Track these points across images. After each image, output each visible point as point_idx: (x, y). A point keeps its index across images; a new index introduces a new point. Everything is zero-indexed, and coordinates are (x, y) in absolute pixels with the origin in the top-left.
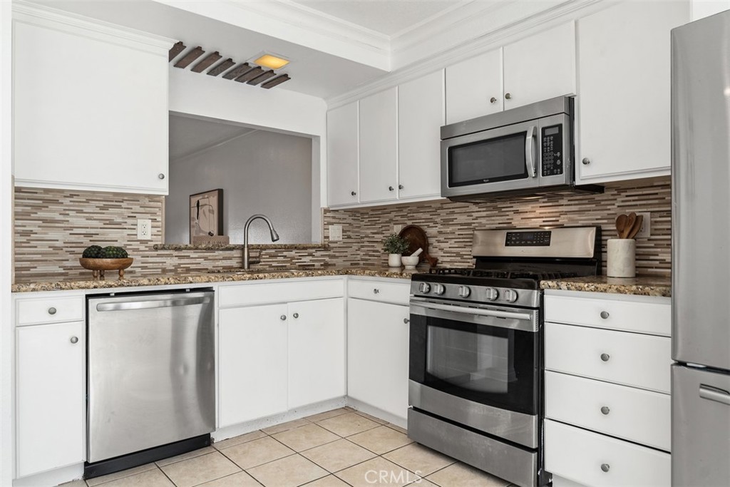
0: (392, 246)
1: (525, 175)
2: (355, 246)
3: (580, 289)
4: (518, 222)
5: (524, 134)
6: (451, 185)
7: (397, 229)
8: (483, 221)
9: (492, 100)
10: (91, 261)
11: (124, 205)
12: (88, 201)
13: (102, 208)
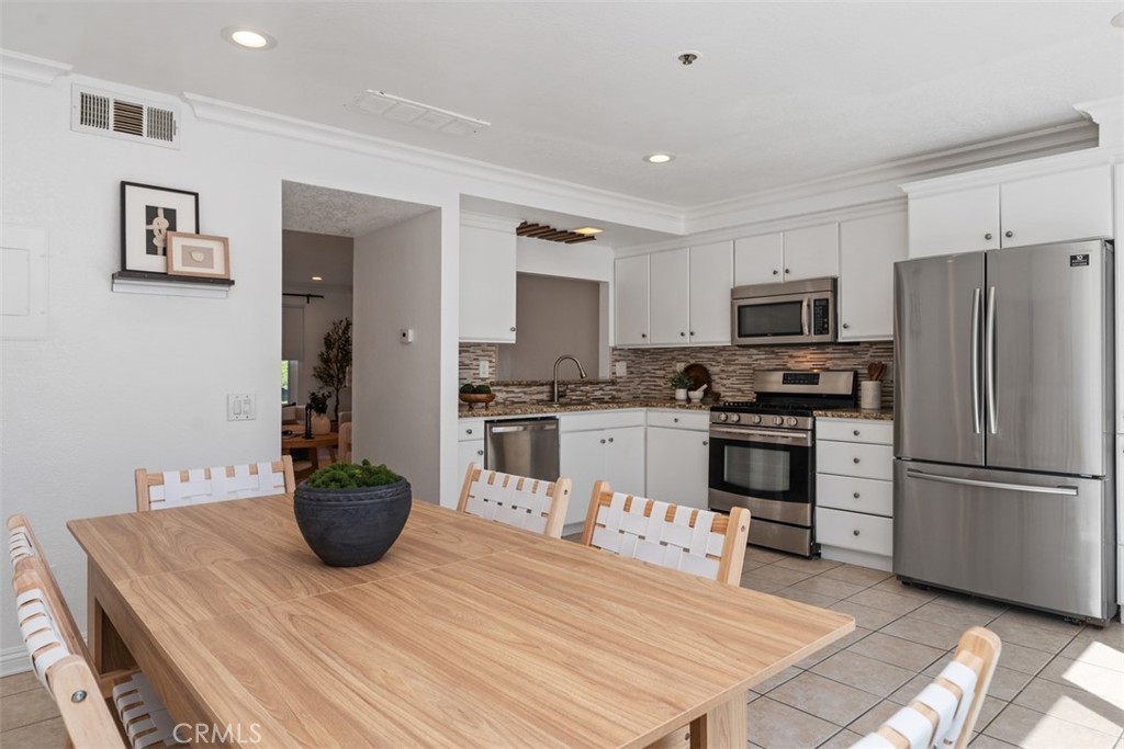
0: (678, 382)
1: (801, 333)
2: (637, 381)
3: (840, 416)
4: (791, 364)
5: (801, 302)
6: (740, 335)
7: (680, 367)
8: (762, 362)
9: (775, 273)
10: (467, 395)
11: (471, 349)
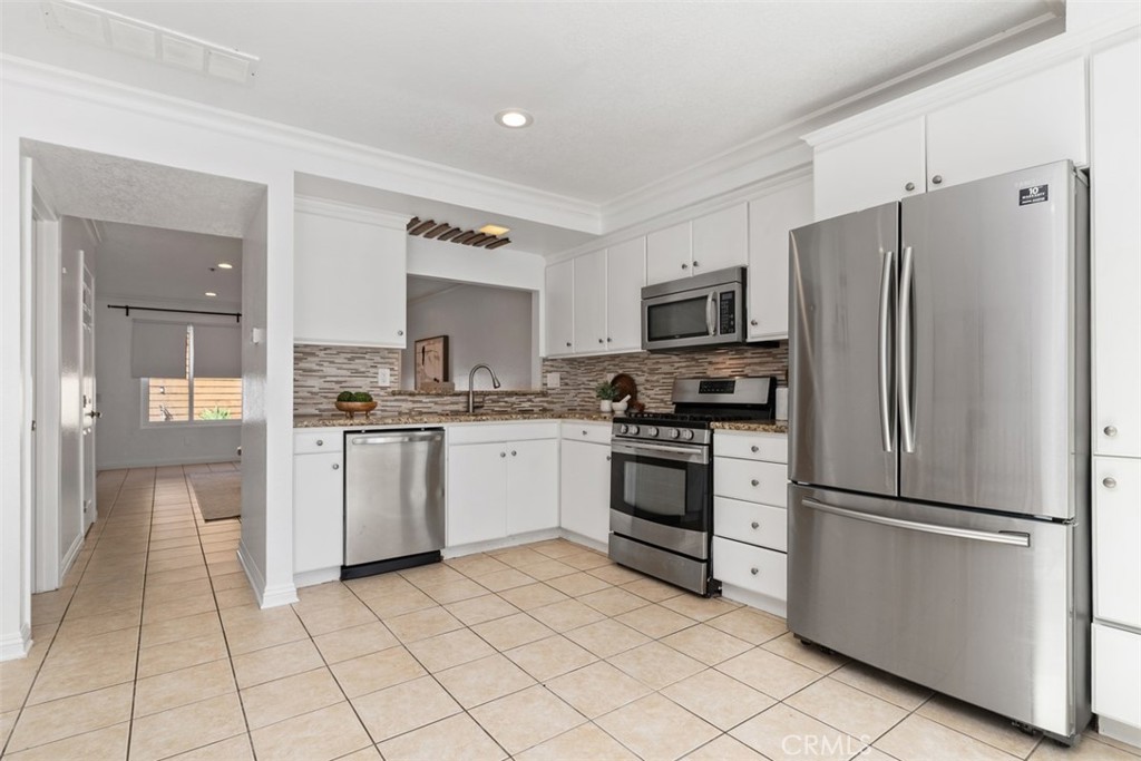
0: (604, 393)
1: (707, 333)
2: (573, 393)
3: (738, 428)
4: (712, 373)
5: (706, 297)
6: (650, 339)
7: (610, 377)
8: (683, 370)
9: (684, 266)
10: (345, 404)
11: (367, 356)
12: (338, 353)
13: (349, 359)
